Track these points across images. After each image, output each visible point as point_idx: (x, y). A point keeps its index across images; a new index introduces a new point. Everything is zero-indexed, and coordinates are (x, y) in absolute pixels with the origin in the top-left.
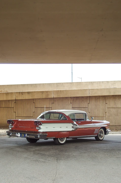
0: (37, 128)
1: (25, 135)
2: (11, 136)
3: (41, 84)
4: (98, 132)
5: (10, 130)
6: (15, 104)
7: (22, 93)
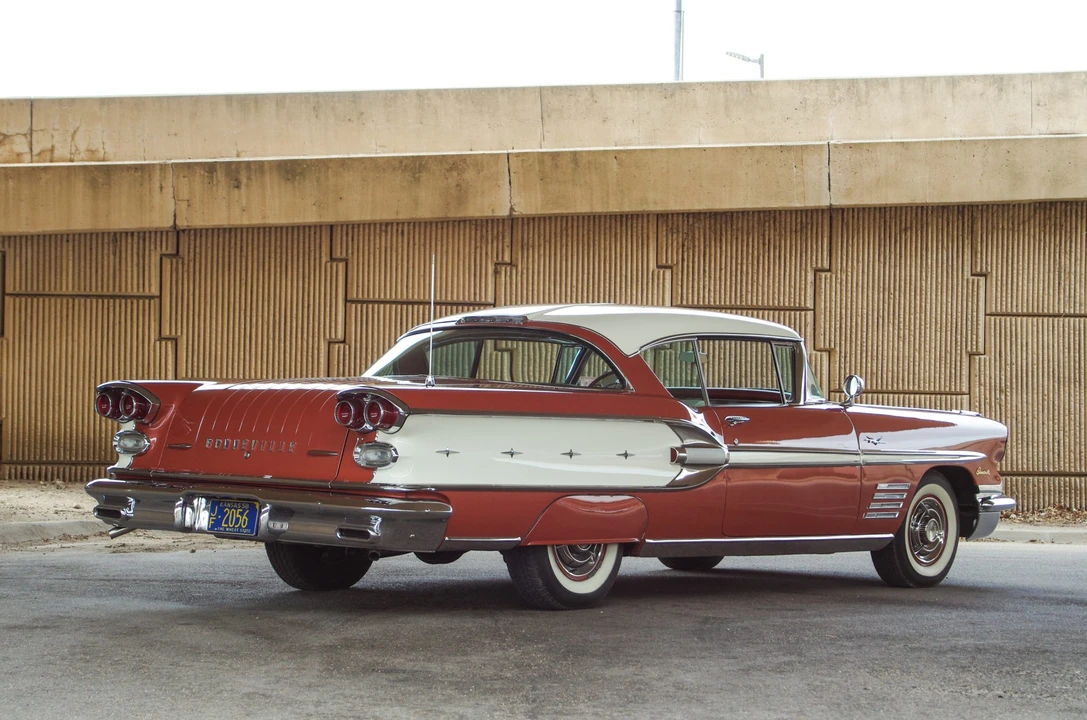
0: (361, 455)
1: (254, 515)
2: (128, 526)
3: (404, 93)
5: (120, 474)
6: (174, 270)
7: (238, 171)
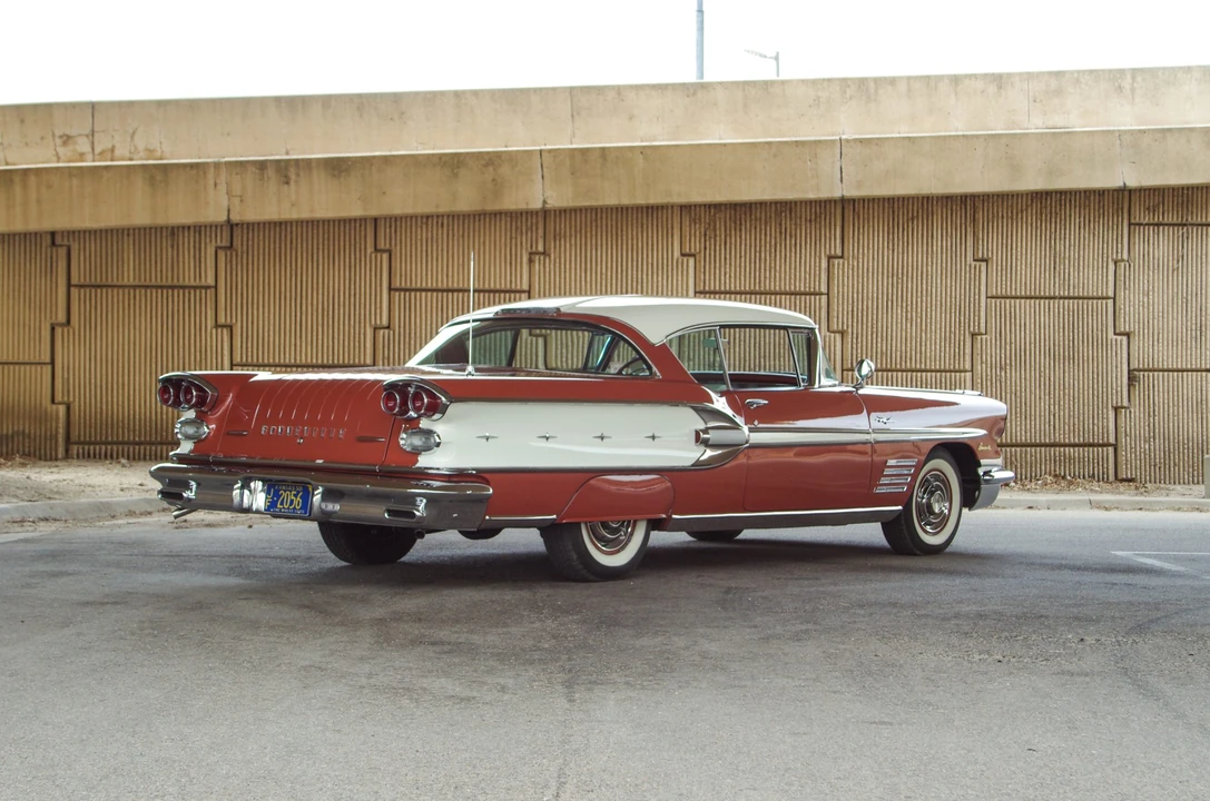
0: (406, 441)
1: (307, 497)
2: (192, 506)
3: (442, 93)
4: (911, 486)
5: (181, 459)
6: (229, 262)
7: (287, 168)
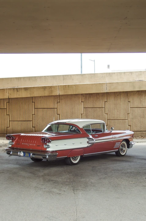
0: (45, 146)
1: (29, 154)
2: (11, 155)
3: (42, 76)
4: (119, 146)
5: (10, 148)
6: (9, 105)
7: (18, 89)
